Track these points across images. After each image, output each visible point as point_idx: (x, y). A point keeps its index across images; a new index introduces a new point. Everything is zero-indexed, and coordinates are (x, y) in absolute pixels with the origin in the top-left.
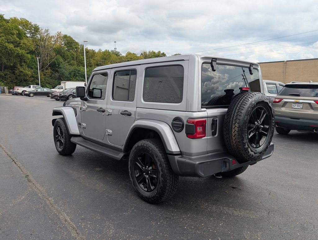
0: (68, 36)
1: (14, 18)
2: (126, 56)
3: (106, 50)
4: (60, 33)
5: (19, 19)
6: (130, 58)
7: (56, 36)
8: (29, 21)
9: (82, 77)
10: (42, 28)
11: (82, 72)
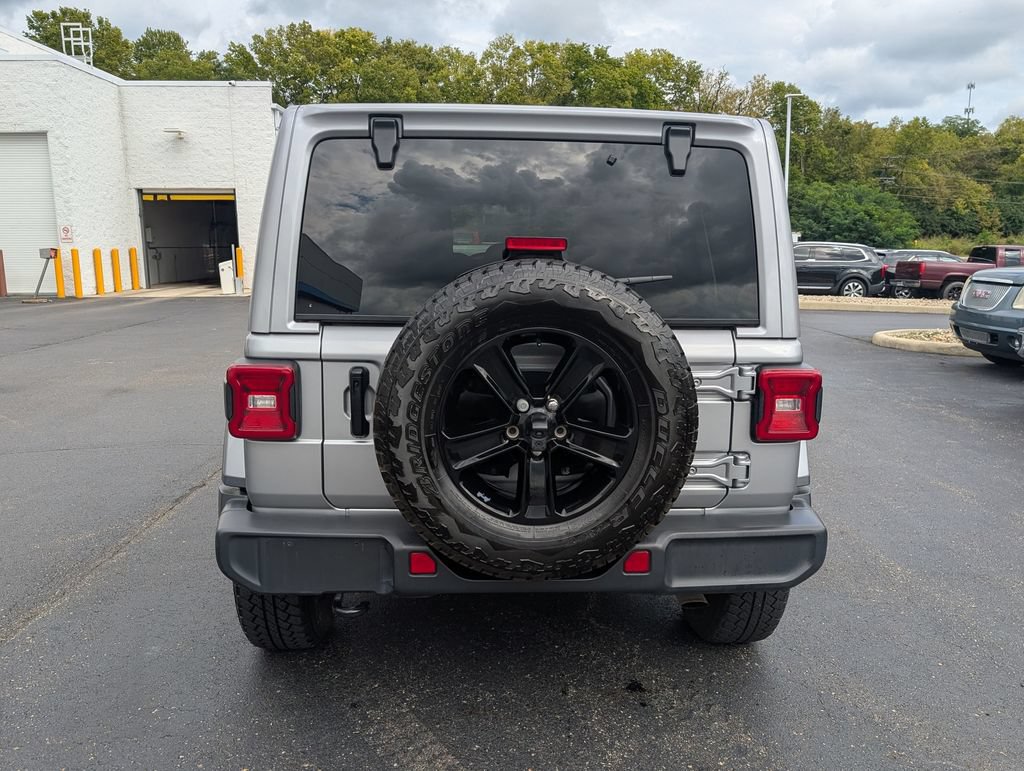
0: (786, 85)
1: (636, 51)
2: (1000, 134)
3: (917, 119)
4: (763, 78)
5: (650, 53)
6: (1014, 141)
7: (750, 89)
8: (673, 56)
9: (809, 215)
10: (710, 71)
11: (809, 200)
